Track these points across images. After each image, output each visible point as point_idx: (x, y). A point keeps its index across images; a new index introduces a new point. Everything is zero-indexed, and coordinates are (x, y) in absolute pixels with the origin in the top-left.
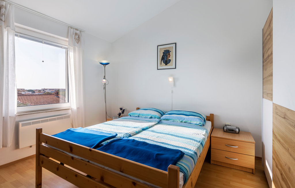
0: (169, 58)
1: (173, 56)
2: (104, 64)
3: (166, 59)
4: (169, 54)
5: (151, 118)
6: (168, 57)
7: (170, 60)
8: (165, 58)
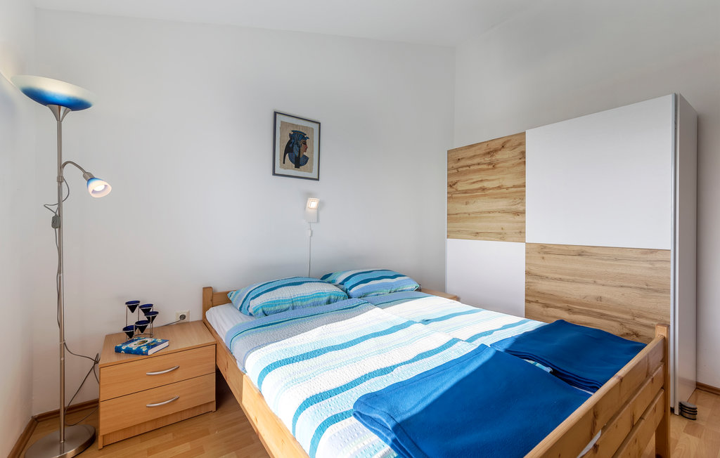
0: (305, 154)
1: (313, 151)
2: (60, 104)
3: (297, 154)
4: (305, 144)
5: (329, 302)
6: (302, 148)
7: (306, 159)
8: (294, 150)
